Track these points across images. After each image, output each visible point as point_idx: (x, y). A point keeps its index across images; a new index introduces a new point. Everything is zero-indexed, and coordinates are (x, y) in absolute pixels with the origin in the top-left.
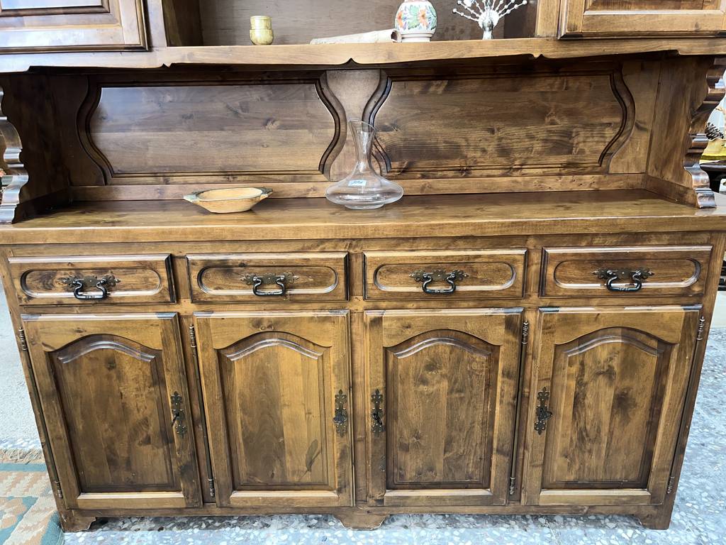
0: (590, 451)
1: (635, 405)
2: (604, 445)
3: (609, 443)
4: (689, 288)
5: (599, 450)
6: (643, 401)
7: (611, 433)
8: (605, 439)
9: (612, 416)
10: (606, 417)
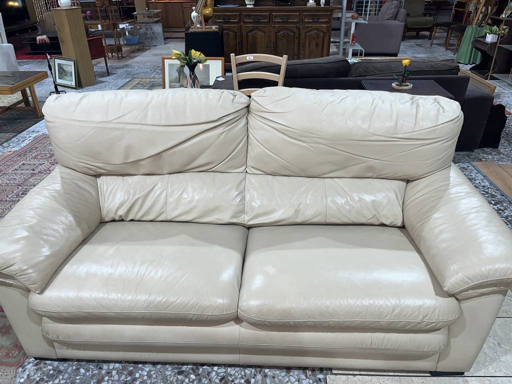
4: (326, 21)
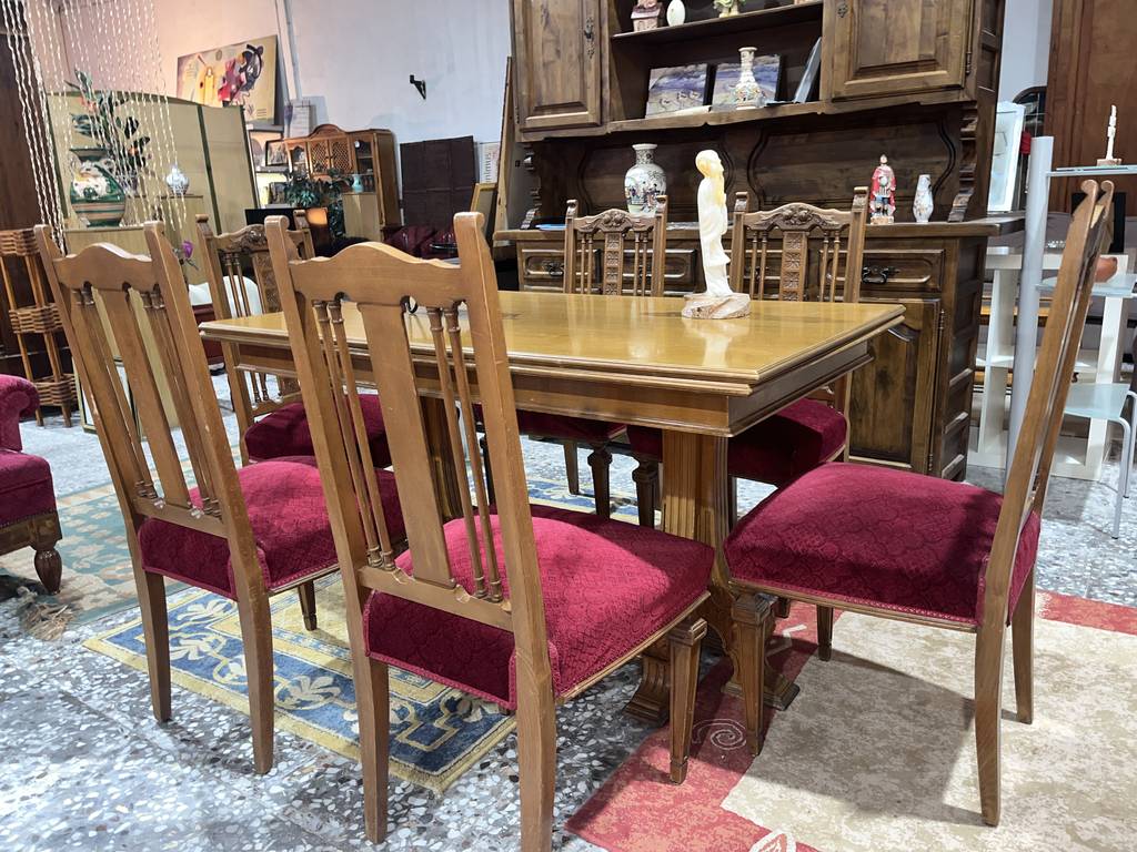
0: (861, 420)
1: (893, 383)
2: (871, 417)
3: (874, 416)
4: (925, 284)
5: (867, 422)
6: (900, 380)
7: (875, 405)
8: (871, 410)
9: (876, 389)
10: (871, 391)
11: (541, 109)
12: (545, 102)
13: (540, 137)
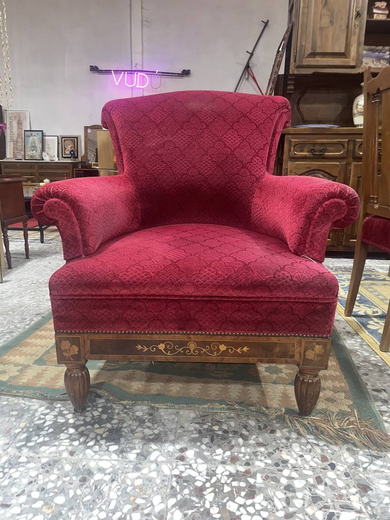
11: (313, 55)
12: (318, 51)
13: (310, 71)
